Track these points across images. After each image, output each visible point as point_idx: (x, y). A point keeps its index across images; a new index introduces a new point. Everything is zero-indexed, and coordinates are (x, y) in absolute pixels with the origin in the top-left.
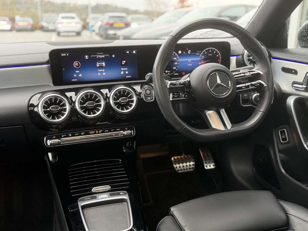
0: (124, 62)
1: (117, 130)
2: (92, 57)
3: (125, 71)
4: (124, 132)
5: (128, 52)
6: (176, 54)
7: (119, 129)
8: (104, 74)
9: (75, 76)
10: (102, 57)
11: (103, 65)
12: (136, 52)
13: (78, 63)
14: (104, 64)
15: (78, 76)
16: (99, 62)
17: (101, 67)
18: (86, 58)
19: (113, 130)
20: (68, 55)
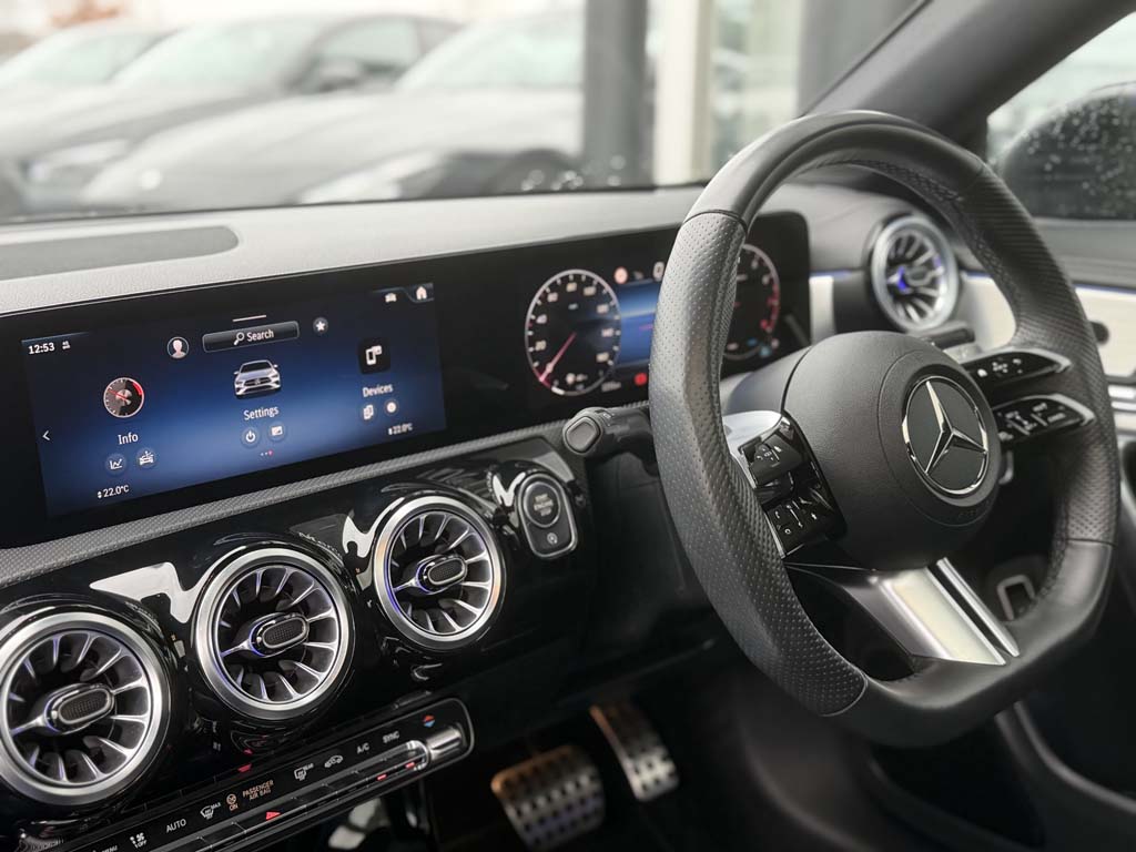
0: (377, 350)
1: (386, 739)
2: (211, 345)
3: (379, 401)
4: (424, 743)
5: (391, 298)
6: (608, 288)
7: (394, 736)
8: (276, 431)
9: (114, 466)
10: (260, 337)
11: (268, 380)
12: (428, 291)
13: (129, 386)
14: (272, 374)
15: (131, 462)
16: (246, 370)
17: (260, 394)
18: (175, 356)
19: (366, 747)
20: (66, 345)
